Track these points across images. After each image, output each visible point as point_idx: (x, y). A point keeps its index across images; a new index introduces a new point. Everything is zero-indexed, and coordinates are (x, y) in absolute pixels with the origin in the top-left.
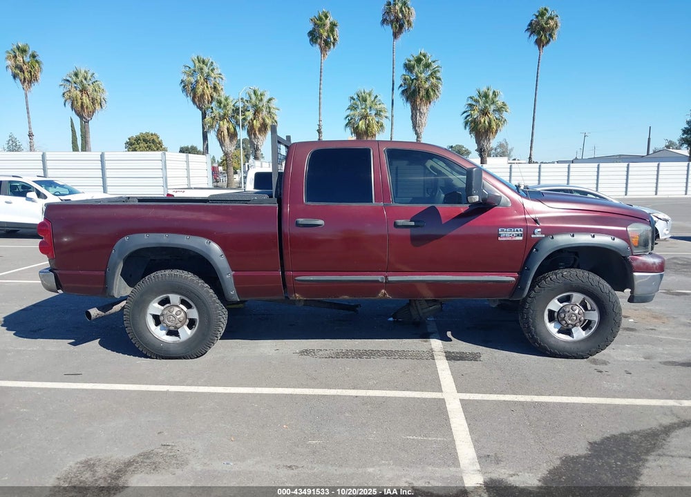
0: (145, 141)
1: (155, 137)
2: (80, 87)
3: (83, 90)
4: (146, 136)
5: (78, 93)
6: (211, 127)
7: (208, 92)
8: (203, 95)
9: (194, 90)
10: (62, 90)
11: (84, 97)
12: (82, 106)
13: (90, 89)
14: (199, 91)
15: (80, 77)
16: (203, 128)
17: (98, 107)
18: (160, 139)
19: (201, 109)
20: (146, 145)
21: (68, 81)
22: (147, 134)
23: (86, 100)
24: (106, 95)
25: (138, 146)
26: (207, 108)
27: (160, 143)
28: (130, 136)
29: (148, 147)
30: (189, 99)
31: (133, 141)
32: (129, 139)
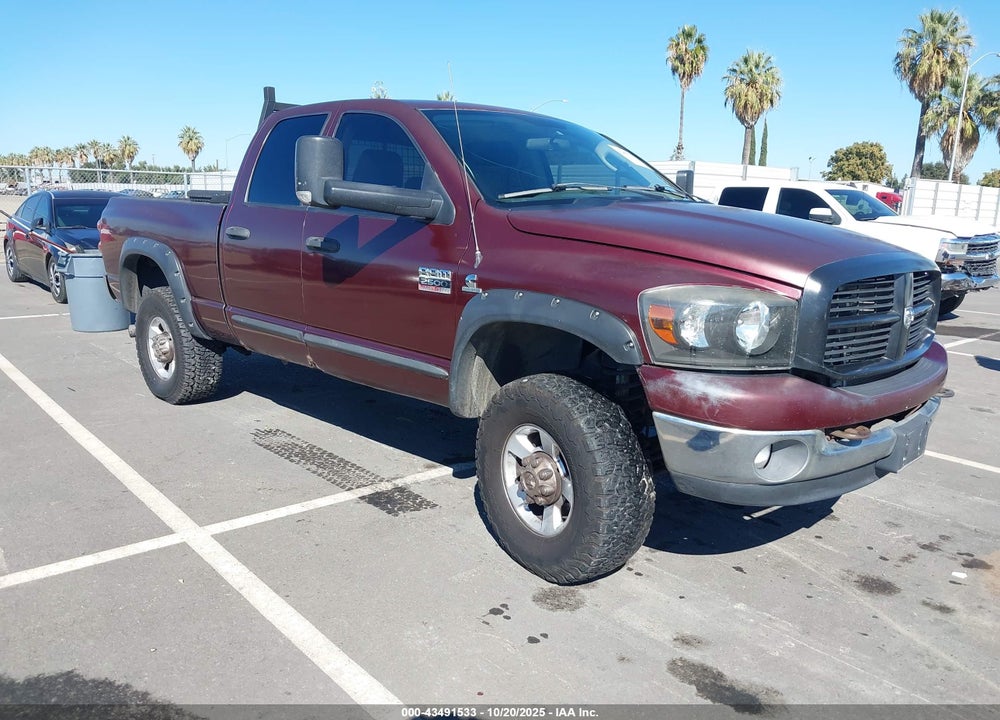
0: (859, 155)
1: (875, 150)
2: (747, 78)
3: (752, 83)
4: (861, 148)
5: (744, 86)
6: (933, 128)
7: (938, 70)
8: (927, 76)
9: (914, 67)
10: (725, 84)
11: (750, 93)
12: (746, 105)
13: (760, 80)
14: (923, 69)
15: (752, 64)
16: (920, 130)
17: (767, 105)
18: (883, 152)
19: (920, 98)
20: (859, 162)
21: (735, 71)
22: (864, 145)
23: (753, 97)
24: (781, 87)
25: (846, 163)
26: (934, 97)
27: (882, 158)
28: (838, 148)
29: (861, 164)
30: (905, 84)
31: (841, 156)
32: (836, 152)
